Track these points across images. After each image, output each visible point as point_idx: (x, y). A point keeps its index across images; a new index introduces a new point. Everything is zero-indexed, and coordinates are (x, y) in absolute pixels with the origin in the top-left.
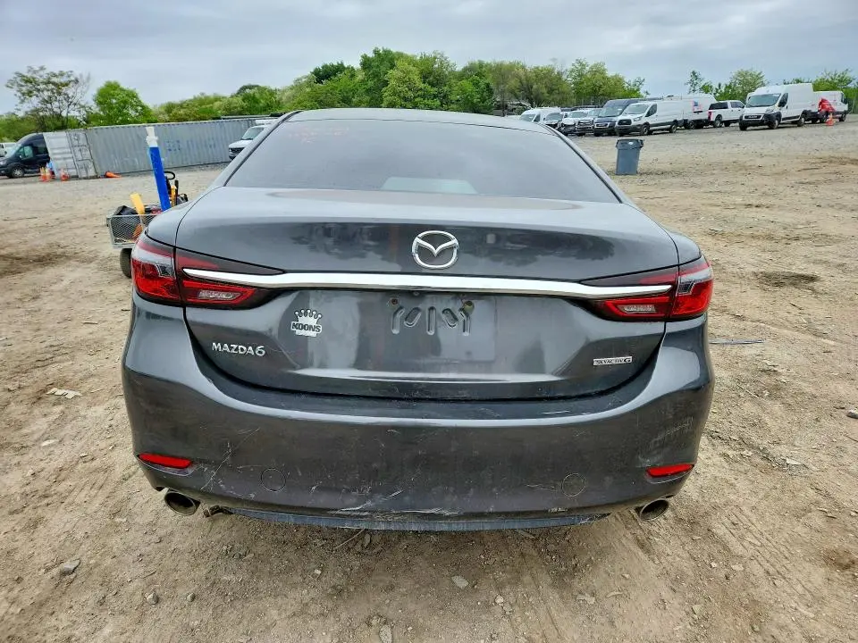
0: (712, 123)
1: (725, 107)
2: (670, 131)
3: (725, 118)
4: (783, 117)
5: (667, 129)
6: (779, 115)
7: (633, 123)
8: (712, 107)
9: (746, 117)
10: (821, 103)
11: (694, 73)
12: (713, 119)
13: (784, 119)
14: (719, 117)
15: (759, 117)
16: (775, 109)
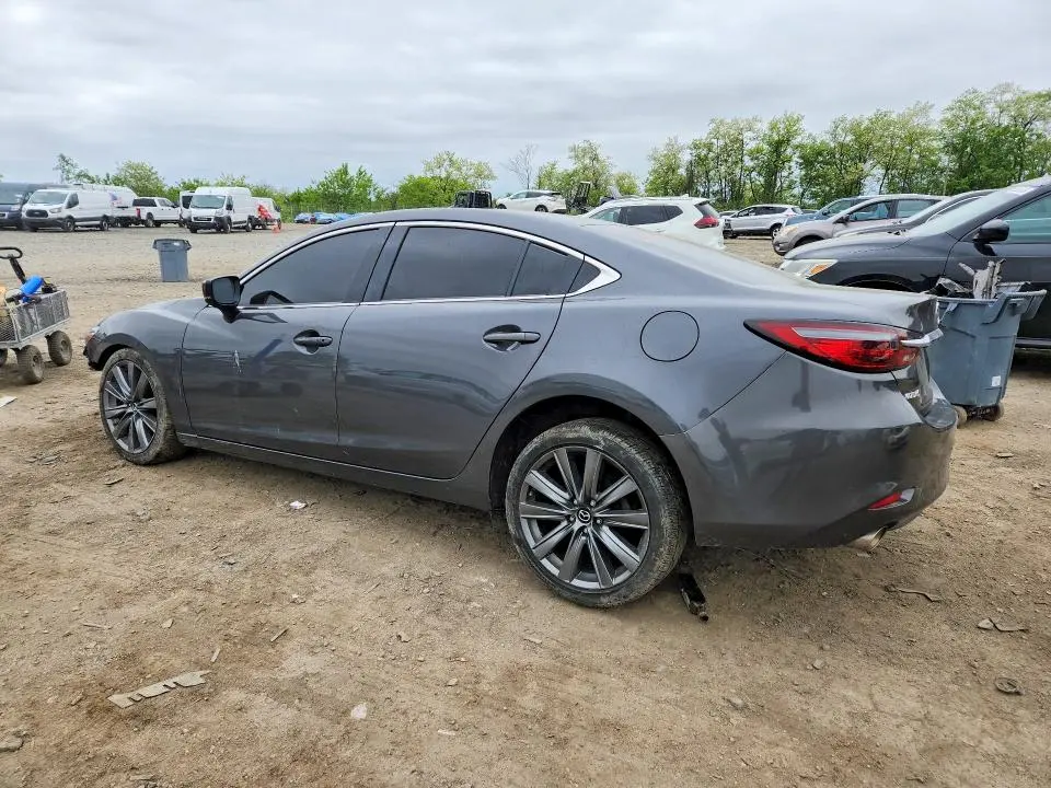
0: (143, 222)
1: (153, 204)
2: (101, 228)
3: (156, 217)
4: (233, 220)
5: (97, 226)
6: (229, 219)
7: (51, 216)
8: (136, 203)
9: (195, 219)
10: (259, 210)
11: (63, 158)
12: (144, 217)
13: (235, 223)
14: (150, 215)
15: (210, 219)
16: (224, 213)
